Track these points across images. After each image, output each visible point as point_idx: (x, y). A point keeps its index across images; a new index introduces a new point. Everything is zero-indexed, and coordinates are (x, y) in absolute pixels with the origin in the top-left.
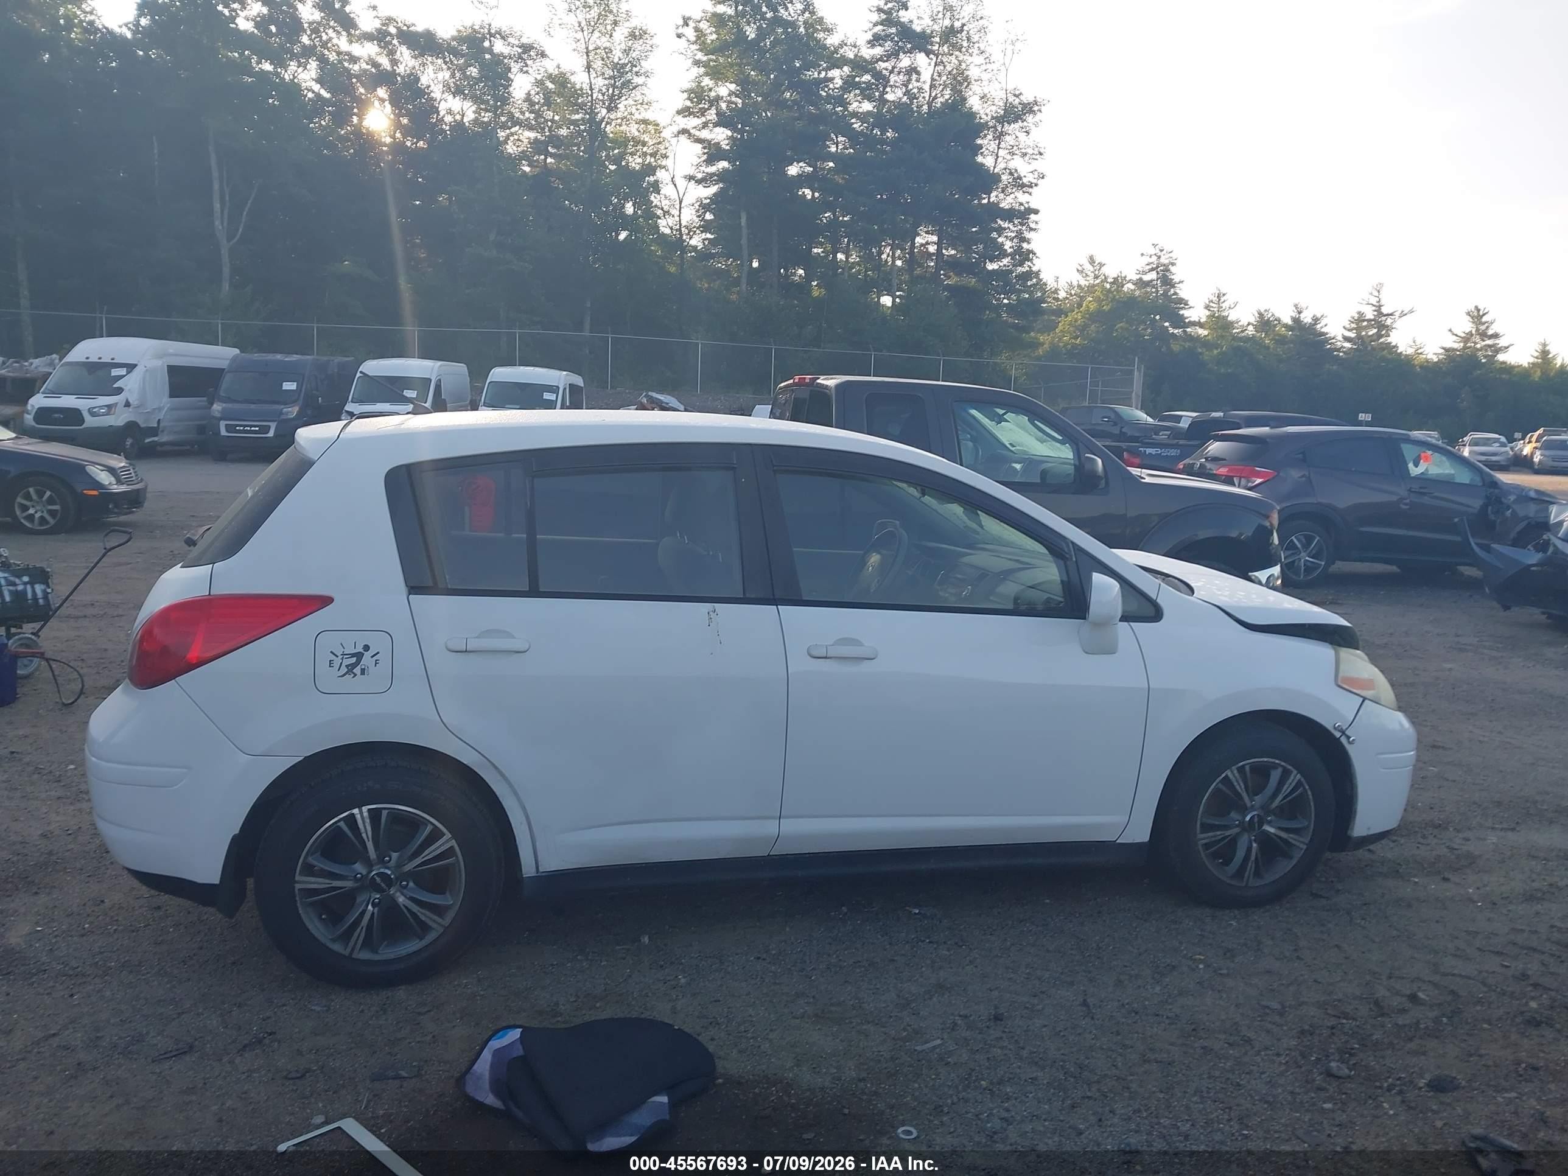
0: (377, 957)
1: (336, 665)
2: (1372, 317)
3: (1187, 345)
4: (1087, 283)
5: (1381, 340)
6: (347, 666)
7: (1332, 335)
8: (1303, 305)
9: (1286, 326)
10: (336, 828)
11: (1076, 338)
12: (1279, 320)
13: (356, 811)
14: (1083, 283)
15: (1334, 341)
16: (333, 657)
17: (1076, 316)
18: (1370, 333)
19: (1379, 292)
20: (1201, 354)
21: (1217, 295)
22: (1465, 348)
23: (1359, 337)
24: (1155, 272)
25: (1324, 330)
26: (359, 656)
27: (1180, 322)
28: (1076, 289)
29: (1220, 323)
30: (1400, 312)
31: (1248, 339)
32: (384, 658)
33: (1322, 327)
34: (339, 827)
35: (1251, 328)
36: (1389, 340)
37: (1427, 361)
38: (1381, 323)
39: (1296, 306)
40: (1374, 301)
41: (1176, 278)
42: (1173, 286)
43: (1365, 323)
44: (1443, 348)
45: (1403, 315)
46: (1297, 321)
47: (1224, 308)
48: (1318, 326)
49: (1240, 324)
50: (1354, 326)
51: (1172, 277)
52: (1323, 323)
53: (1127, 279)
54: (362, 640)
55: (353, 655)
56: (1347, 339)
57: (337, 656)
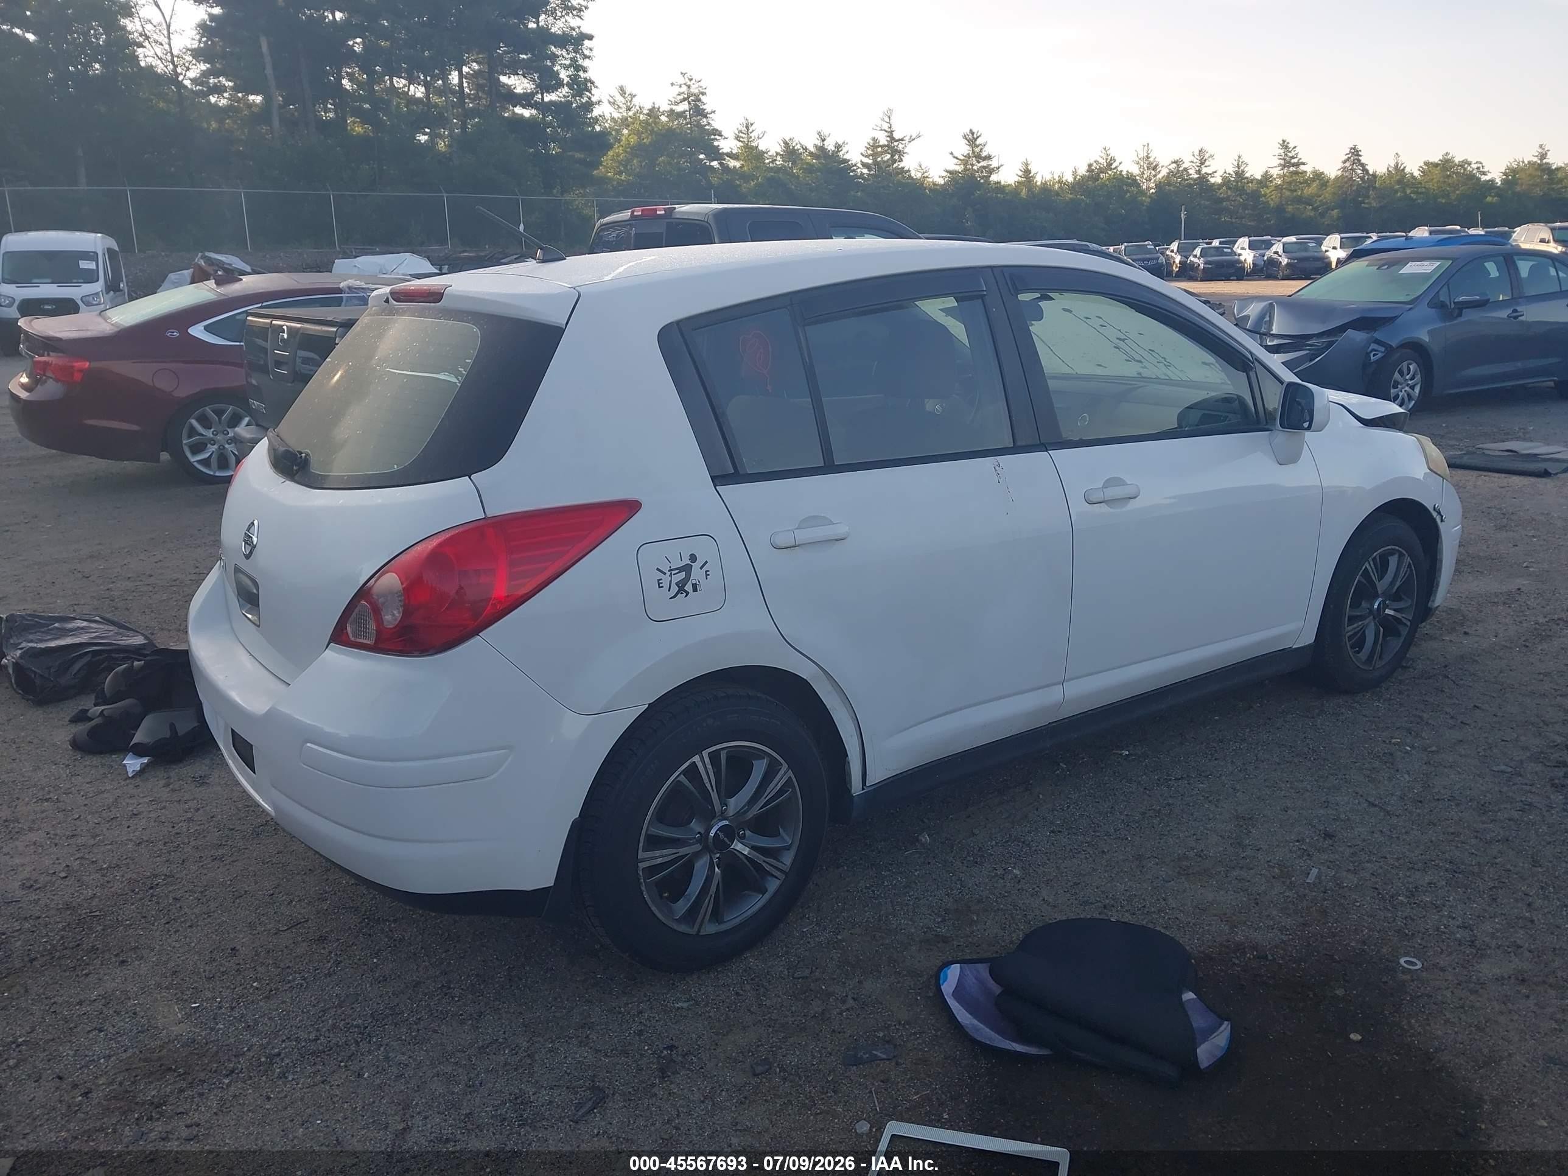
0: (724, 927)
1: (665, 584)
2: (886, 143)
3: (725, 177)
4: (620, 115)
5: (895, 165)
6: (677, 584)
7: (854, 162)
8: (825, 132)
9: (811, 154)
10: (677, 783)
11: (620, 173)
12: (806, 149)
13: (696, 759)
14: (616, 115)
15: (855, 168)
16: (661, 576)
17: (617, 151)
18: (886, 159)
19: (889, 118)
20: (740, 186)
21: (745, 125)
22: (966, 169)
23: (876, 163)
24: (686, 102)
25: (846, 157)
26: (687, 569)
27: (715, 153)
28: (609, 121)
29: (751, 153)
30: (909, 137)
31: (778, 170)
32: (713, 567)
33: (843, 155)
34: (679, 781)
35: (779, 158)
36: (902, 165)
37: (934, 184)
38: (894, 147)
39: (819, 134)
40: (886, 126)
41: (708, 108)
42: (706, 117)
43: (879, 149)
44: (947, 172)
45: (912, 140)
46: (822, 149)
47: (753, 138)
48: (841, 154)
49: (770, 154)
50: (870, 152)
51: (704, 107)
52: (844, 150)
53: (661, 110)
54: (686, 548)
55: (680, 569)
56: (864, 165)
57: (665, 574)
